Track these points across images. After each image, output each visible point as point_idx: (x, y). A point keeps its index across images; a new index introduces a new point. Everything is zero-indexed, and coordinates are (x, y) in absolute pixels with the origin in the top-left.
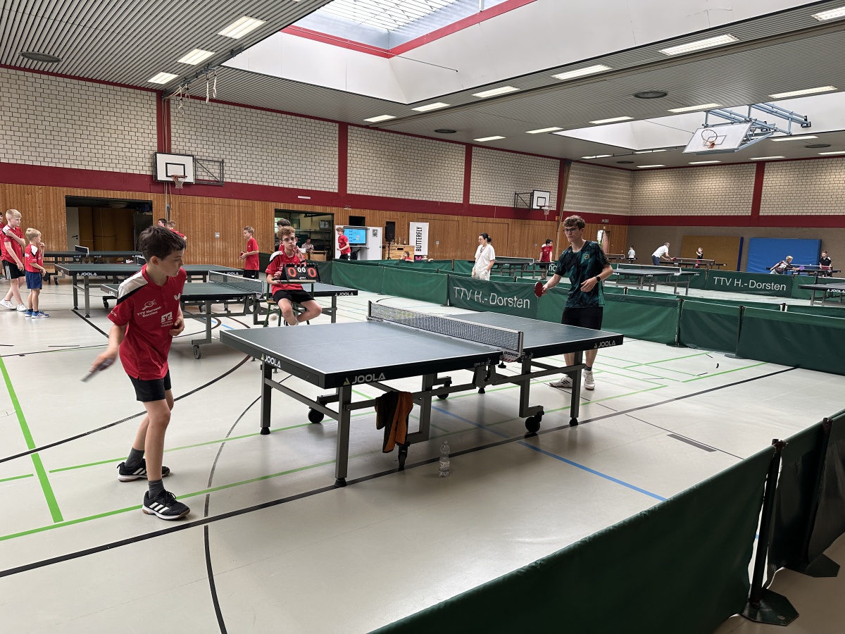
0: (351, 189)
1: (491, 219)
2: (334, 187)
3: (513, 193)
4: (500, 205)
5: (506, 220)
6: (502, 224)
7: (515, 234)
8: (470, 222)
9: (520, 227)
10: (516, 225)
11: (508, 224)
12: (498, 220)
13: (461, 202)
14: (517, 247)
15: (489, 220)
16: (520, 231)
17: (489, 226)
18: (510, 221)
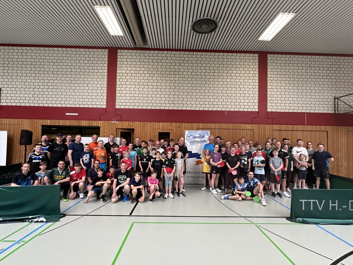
0: (120, 104)
1: (300, 127)
2: (102, 103)
3: (331, 97)
5: (323, 128)
6: (317, 132)
7: (340, 142)
8: (269, 130)
9: (346, 135)
10: (339, 132)
11: (327, 132)
12: (310, 127)
13: (257, 110)
14: (344, 157)
15: (298, 127)
16: (346, 139)
17: (297, 133)
18: (329, 128)
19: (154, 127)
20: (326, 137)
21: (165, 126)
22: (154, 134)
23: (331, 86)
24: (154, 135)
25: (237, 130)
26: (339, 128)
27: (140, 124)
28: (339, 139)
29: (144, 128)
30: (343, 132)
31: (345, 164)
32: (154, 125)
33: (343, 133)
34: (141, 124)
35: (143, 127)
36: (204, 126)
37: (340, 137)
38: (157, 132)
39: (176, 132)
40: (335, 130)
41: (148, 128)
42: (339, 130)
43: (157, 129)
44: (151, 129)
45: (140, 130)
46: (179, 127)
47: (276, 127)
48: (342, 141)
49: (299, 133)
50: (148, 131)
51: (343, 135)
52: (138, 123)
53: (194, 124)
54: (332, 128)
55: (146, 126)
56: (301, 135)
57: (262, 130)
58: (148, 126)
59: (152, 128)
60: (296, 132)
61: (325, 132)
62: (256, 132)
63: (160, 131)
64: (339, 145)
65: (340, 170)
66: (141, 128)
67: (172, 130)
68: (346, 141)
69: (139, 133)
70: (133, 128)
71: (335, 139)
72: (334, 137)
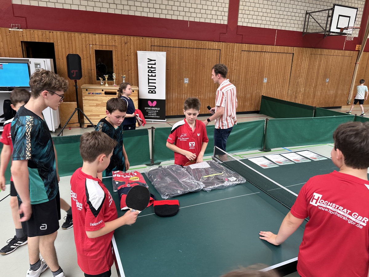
1: (269, 48)
3: (303, 12)
4: (283, 29)
5: (290, 49)
6: (284, 54)
7: (302, 67)
8: (237, 52)
9: (309, 58)
10: (304, 55)
11: (293, 54)
12: (278, 48)
13: (226, 23)
14: (303, 83)
15: (267, 48)
16: (308, 63)
17: (265, 56)
18: (295, 50)
19: (88, 42)
20: (291, 61)
21: (104, 40)
22: (88, 52)
24: (88, 55)
25: (202, 50)
26: (304, 51)
27: (62, 36)
28: (303, 62)
29: (70, 43)
30: (307, 55)
31: (302, 90)
32: (87, 39)
33: (307, 57)
34: (64, 35)
35: (68, 40)
36: (161, 42)
37: (303, 61)
38: (92, 49)
39: (122, 50)
40: (301, 52)
41: (77, 41)
43: (93, 45)
44: (82, 45)
45: (63, 46)
46: (126, 43)
47: (245, 46)
48: (305, 65)
49: (267, 55)
50: (77, 47)
52: (59, 33)
53: (147, 39)
54: (298, 50)
55: (73, 39)
56: (269, 57)
57: (230, 50)
58: (77, 39)
59: (84, 42)
60: (264, 54)
61: (291, 54)
62: (223, 53)
63: (98, 49)
64: (301, 70)
65: (297, 96)
66: (65, 42)
67: (115, 48)
68: (307, 64)
69: (64, 50)
70: (52, 42)
71: (299, 62)
72: (299, 60)
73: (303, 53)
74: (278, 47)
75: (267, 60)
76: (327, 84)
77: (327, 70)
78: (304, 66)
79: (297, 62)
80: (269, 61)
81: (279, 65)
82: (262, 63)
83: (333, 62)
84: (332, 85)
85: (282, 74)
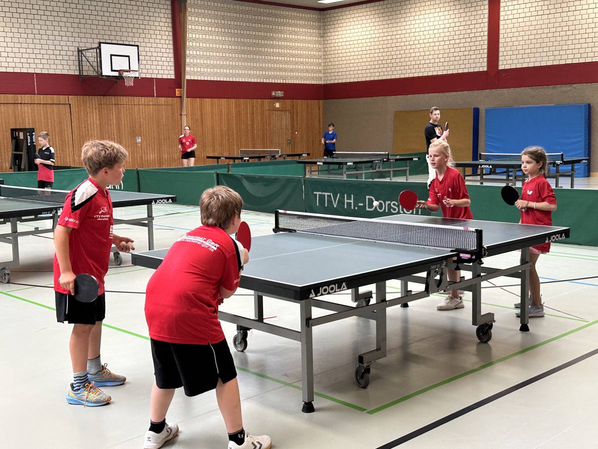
1: (27, 98)
3: (72, 49)
4: (45, 72)
5: (63, 99)
6: (55, 105)
9: (98, 109)
10: (87, 106)
11: (70, 104)
12: (42, 98)
17: (23, 109)
18: (72, 99)
23: (71, 30)
26: (88, 99)
28: (89, 116)
30: (93, 105)
37: (89, 114)
40: (82, 102)
42: (88, 102)
49: (26, 108)
51: (94, 109)
54: (76, 100)
56: (30, 111)
60: (21, 106)
61: (66, 105)
64: (89, 127)
68: (98, 118)
71: (82, 116)
72: (81, 113)
73: (86, 103)
74: (42, 96)
75: (27, 115)
76: (140, 145)
77: (134, 125)
78: (92, 120)
79: (78, 115)
80: (30, 115)
81: (49, 121)
82: (20, 119)
83: (141, 114)
84: (148, 146)
85: (57, 132)
